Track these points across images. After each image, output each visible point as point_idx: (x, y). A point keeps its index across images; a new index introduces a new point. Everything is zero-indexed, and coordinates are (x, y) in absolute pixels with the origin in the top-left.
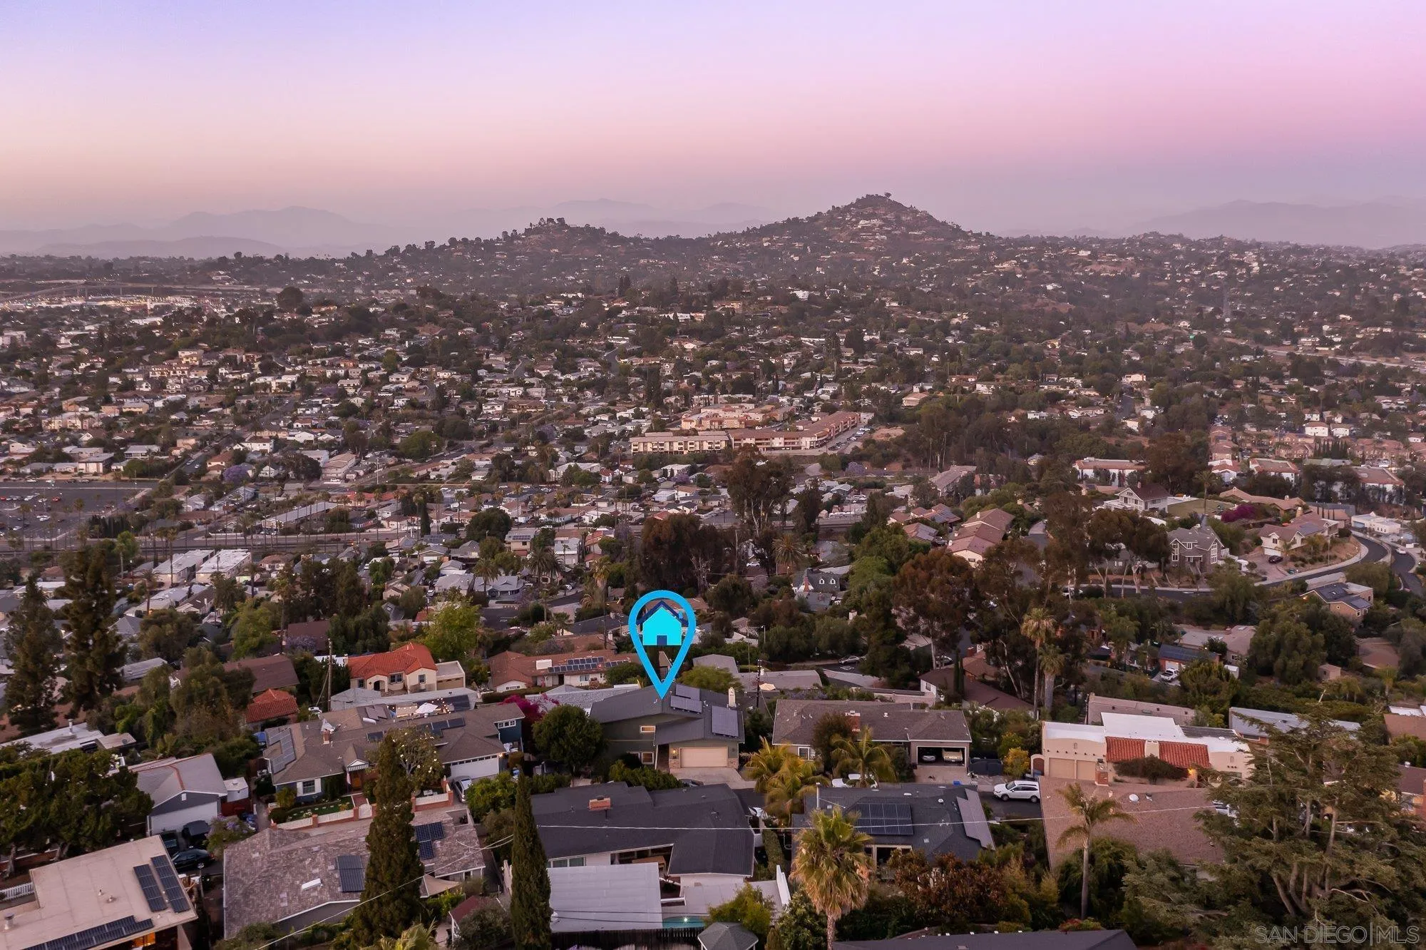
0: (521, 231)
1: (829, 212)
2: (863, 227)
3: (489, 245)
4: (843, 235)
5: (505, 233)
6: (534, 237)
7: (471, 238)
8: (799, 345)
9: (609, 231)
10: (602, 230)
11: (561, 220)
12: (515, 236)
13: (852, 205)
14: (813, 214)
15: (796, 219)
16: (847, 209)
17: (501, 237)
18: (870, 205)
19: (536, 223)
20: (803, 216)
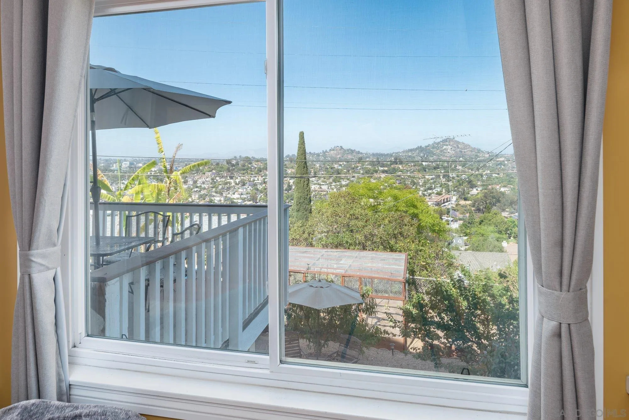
0: (328, 150)
1: (432, 144)
2: (445, 149)
3: (318, 155)
4: (438, 151)
5: (323, 151)
6: (332, 152)
7: (312, 152)
8: (425, 178)
9: (357, 150)
10: (355, 150)
11: (341, 147)
12: (326, 152)
13: (441, 142)
14: (427, 145)
15: (421, 147)
16: (438, 143)
17: (322, 152)
18: (446, 141)
19: (333, 147)
20: (423, 146)
